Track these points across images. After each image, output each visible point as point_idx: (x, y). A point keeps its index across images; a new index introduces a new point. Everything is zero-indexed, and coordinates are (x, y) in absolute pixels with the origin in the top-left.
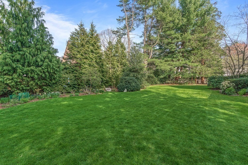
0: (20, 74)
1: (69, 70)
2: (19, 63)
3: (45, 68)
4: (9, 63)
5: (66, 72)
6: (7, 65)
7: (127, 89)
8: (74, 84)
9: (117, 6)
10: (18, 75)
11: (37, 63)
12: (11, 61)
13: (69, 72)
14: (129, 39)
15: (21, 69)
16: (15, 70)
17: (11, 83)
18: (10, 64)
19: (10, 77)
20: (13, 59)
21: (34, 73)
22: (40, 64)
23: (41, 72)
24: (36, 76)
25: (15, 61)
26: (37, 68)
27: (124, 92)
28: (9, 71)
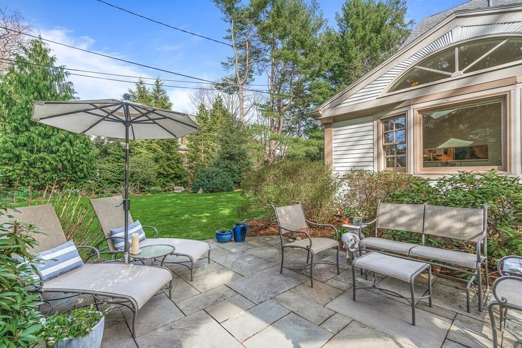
0: (24, 164)
1: (113, 157)
2: (25, 148)
3: (63, 155)
4: (9, 148)
5: (108, 160)
6: (7, 151)
7: (202, 188)
8: (119, 180)
9: (224, 38)
10: (22, 165)
11: (50, 148)
12: (13, 146)
13: (113, 160)
14: (241, 99)
15: (26, 157)
16: (18, 158)
17: (11, 176)
18: (11, 150)
19: (11, 168)
20: (18, 143)
21: (46, 163)
22: (54, 149)
23: (56, 160)
24: (47, 166)
25: (20, 145)
26: (50, 155)
27: (198, 193)
28: (10, 159)
